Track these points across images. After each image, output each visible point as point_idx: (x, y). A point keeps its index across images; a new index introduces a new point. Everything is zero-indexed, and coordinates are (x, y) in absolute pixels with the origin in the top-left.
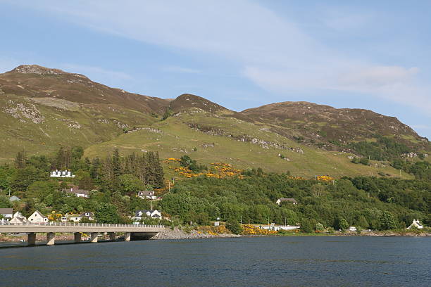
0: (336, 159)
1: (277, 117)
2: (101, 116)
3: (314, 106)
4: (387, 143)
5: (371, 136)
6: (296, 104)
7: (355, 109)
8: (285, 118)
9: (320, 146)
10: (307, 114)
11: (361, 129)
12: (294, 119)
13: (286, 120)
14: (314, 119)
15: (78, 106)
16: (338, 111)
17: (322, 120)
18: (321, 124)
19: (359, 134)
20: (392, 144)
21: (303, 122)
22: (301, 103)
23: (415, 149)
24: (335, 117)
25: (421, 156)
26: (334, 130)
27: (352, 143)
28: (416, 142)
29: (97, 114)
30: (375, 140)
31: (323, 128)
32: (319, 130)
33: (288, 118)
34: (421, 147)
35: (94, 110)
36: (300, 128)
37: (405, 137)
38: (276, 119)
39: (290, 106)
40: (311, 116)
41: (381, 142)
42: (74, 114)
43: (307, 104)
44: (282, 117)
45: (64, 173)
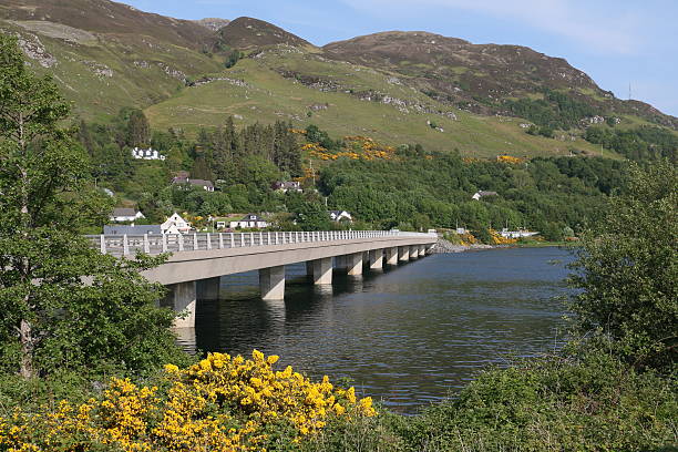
0: (505, 129)
1: (388, 57)
2: (136, 56)
3: (440, 39)
4: (559, 100)
5: (536, 90)
6: (410, 35)
7: (506, 46)
8: (401, 60)
9: (462, 105)
10: (434, 54)
11: (519, 79)
12: (415, 60)
13: (403, 63)
14: (446, 62)
15: (93, 38)
16: (479, 48)
17: (459, 63)
18: (459, 70)
19: (516, 86)
20: (568, 102)
21: (428, 67)
22: (420, 34)
23: (601, 110)
24: (478, 58)
25: (610, 122)
26: (479, 79)
27: (509, 101)
28: (601, 100)
29: (128, 53)
30: (541, 97)
31: (463, 76)
32: (456, 79)
33: (405, 59)
34: (609, 107)
35: (121, 45)
36: (428, 75)
37: (584, 92)
38: (387, 61)
39: (402, 39)
40: (441, 57)
41: (551, 99)
42: (95, 52)
43: (429, 37)
44: (396, 58)
45: (148, 153)
